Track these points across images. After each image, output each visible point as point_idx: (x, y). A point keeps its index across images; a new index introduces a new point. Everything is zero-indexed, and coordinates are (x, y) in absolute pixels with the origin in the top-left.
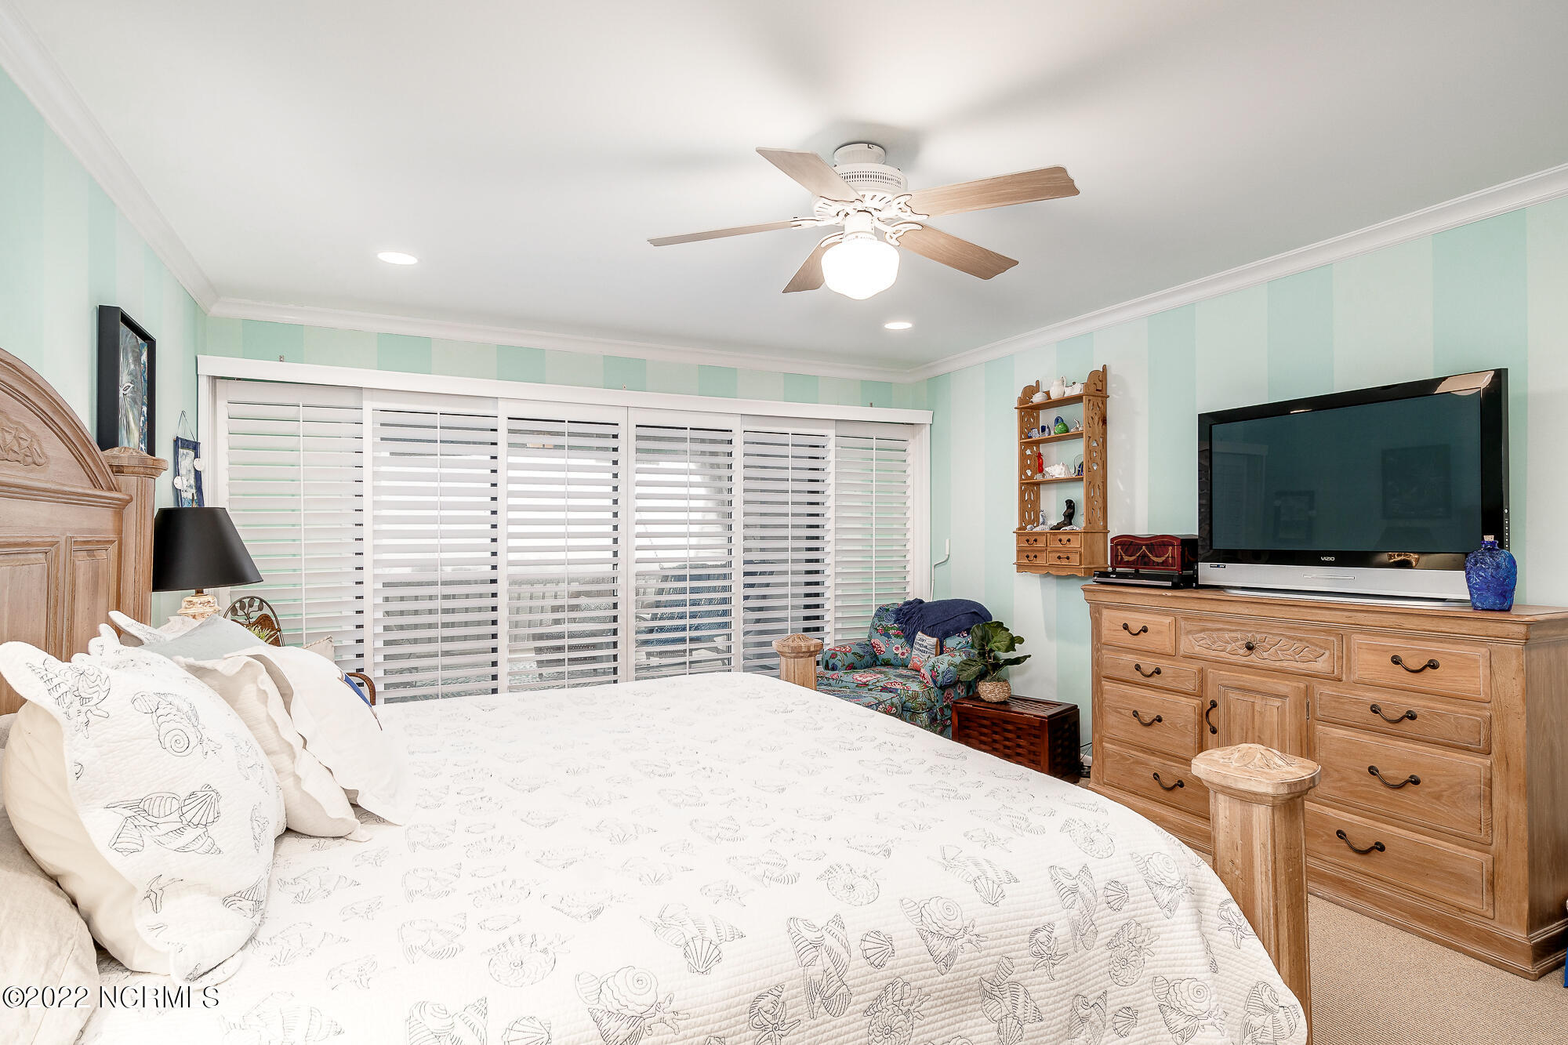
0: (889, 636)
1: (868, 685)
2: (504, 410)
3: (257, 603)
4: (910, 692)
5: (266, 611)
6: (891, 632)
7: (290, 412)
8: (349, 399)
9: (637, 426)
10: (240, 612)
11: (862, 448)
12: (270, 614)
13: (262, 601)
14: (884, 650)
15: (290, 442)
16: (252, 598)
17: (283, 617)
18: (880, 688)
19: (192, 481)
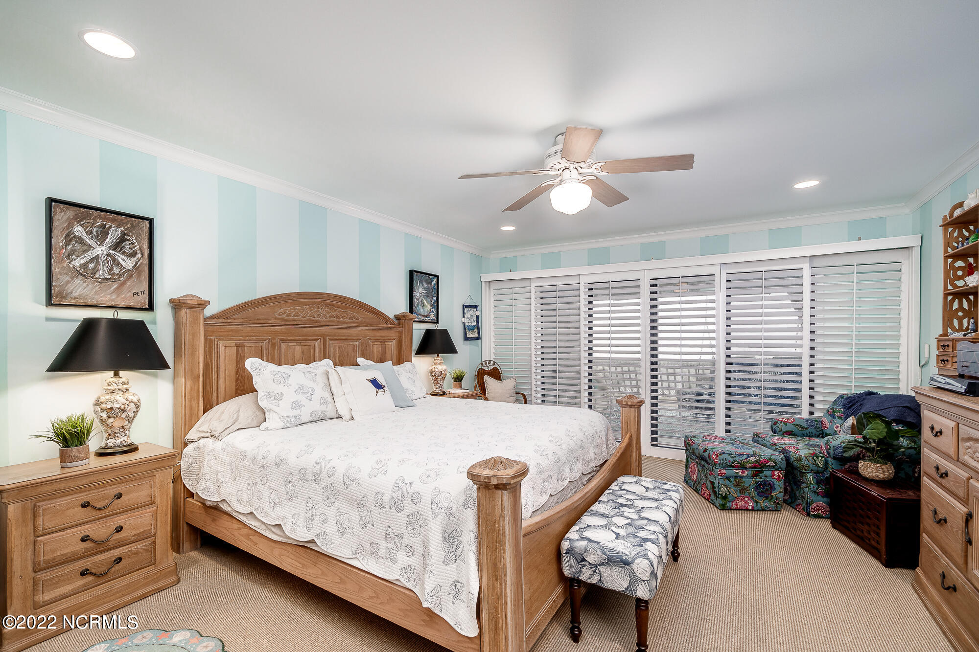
0: (833, 417)
1: (776, 445)
2: (584, 280)
3: (492, 362)
4: (797, 455)
5: (496, 366)
6: (837, 414)
7: (509, 291)
8: (527, 283)
9: (651, 279)
10: (484, 365)
11: (849, 274)
12: (498, 367)
13: (494, 362)
14: (828, 426)
15: (509, 302)
16: (490, 361)
17: (503, 369)
18: (782, 449)
19: (475, 319)
